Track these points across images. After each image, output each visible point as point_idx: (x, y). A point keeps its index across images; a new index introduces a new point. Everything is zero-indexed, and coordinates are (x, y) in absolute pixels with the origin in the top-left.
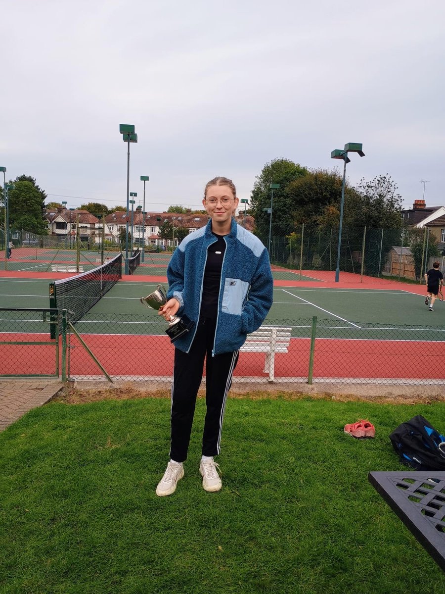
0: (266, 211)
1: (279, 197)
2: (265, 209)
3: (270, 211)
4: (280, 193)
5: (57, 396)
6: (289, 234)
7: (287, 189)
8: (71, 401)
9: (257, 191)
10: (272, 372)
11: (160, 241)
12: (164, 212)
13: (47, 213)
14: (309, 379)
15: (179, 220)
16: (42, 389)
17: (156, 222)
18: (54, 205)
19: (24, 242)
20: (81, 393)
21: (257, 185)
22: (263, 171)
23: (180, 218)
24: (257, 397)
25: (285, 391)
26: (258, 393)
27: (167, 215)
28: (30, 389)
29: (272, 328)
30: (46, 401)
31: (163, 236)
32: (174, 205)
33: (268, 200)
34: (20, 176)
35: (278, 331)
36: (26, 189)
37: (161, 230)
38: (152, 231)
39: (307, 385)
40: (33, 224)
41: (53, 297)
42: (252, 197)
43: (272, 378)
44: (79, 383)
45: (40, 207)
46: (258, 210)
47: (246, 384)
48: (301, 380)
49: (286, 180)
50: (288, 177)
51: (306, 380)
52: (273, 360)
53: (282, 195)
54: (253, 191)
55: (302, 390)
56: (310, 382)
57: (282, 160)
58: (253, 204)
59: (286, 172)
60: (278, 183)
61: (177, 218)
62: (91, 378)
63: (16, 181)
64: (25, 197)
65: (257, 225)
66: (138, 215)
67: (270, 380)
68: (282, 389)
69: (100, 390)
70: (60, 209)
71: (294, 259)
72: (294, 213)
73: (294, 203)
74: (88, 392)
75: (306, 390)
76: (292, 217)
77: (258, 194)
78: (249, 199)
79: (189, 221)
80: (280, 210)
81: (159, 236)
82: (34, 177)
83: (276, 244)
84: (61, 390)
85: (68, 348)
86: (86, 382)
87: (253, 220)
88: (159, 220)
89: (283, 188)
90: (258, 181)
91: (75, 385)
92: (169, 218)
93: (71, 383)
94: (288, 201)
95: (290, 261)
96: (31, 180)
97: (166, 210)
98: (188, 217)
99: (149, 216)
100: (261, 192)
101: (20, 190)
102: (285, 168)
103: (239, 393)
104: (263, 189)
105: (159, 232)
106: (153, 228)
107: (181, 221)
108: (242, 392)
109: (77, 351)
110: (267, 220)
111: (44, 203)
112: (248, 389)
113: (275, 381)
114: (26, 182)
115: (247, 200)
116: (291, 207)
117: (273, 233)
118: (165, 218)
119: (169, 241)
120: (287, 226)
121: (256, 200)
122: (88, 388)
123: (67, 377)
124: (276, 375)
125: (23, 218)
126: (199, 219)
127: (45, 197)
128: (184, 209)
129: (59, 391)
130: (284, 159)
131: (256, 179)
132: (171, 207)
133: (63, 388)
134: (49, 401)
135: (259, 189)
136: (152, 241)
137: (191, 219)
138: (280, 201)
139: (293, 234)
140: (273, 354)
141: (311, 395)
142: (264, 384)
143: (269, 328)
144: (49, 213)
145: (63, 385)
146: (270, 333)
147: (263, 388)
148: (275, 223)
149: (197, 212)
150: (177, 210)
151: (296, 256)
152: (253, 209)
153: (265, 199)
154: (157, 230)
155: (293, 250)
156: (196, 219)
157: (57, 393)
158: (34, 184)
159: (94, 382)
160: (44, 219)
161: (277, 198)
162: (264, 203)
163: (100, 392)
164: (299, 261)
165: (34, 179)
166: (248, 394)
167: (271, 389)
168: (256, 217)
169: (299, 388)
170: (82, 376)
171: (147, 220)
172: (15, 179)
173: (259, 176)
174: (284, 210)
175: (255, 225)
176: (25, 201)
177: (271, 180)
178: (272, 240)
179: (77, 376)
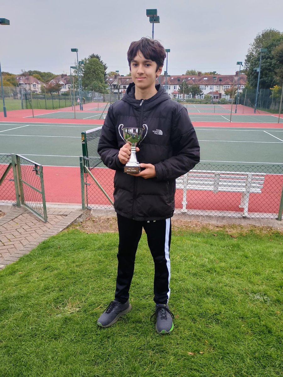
0: (256, 70)
1: (267, 59)
2: (255, 69)
3: (258, 70)
4: (267, 56)
5: (75, 222)
6: (272, 87)
7: (273, 53)
8: (85, 226)
9: (249, 56)
10: (246, 209)
11: (180, 95)
12: (183, 75)
13: (108, 79)
14: (279, 216)
15: (193, 80)
16: (67, 215)
17: (177, 82)
18: (112, 73)
19: (94, 98)
20: (94, 219)
21: (250, 51)
22: (255, 40)
23: (193, 79)
24: (232, 229)
25: (257, 225)
26: (233, 227)
27: (185, 77)
28: (58, 215)
29: (247, 173)
30: (65, 227)
31: (181, 92)
32: (190, 70)
33: (257, 62)
34: (91, 55)
35: (253, 175)
36: (95, 63)
37: (180, 88)
38: (175, 89)
39: (276, 221)
40: (99, 87)
41: (84, 143)
42: (246, 60)
43: (246, 214)
44: (94, 210)
45: (103, 75)
46: (250, 70)
47: (223, 218)
48: (272, 217)
49: (273, 45)
50: (275, 43)
51: (277, 217)
52: (248, 200)
53: (269, 57)
54: (247, 56)
55: (271, 226)
56: (279, 219)
57: (271, 30)
58: (246, 65)
59: (273, 39)
60: (266, 48)
61: (191, 79)
62: (103, 207)
63: (89, 59)
64: (95, 69)
65: (249, 81)
66: (165, 78)
67: (244, 216)
68: (254, 223)
69: (108, 217)
70: (116, 76)
71: (275, 105)
72: (277, 71)
73: (278, 63)
74: (99, 219)
75: (276, 225)
76: (276, 73)
77: (250, 58)
78: (244, 62)
79: (200, 80)
80: (267, 69)
81: (179, 92)
82: (99, 55)
83: (262, 95)
84: (80, 217)
85: (85, 185)
86: (99, 210)
87: (246, 78)
88: (179, 80)
89: (270, 52)
90: (251, 47)
91: (92, 212)
92: (187, 78)
93: (89, 211)
94: (274, 62)
95: (272, 107)
96: (97, 57)
97: (185, 73)
98: (200, 78)
99: (172, 78)
100: (253, 56)
101: (91, 64)
102: (273, 36)
103: (217, 225)
104: (254, 53)
105: (179, 89)
106: (175, 86)
107: (194, 81)
108: (220, 224)
109: (92, 187)
110: (256, 77)
111: (106, 72)
112: (224, 222)
113: (248, 216)
114: (95, 59)
115: (241, 63)
116: (276, 66)
117: (260, 86)
118: (183, 79)
119: (186, 95)
120: (271, 81)
121: (249, 62)
122: (100, 215)
123: (86, 206)
124: (250, 210)
125: (93, 83)
126: (207, 79)
127: (107, 68)
128: (197, 72)
129: (78, 218)
130: (272, 29)
131: (250, 46)
132: (188, 71)
133: (82, 215)
134: (68, 227)
135: (252, 53)
136: (174, 96)
137: (202, 78)
138: (267, 62)
139: (276, 87)
140: (248, 195)
141: (280, 231)
142: (239, 218)
143: (245, 173)
144: (109, 79)
145: (82, 212)
146: (246, 177)
147: (237, 222)
148: (262, 79)
149: (206, 74)
150: (192, 73)
151: (277, 103)
152: (246, 69)
153: (256, 61)
154: (178, 87)
155: (275, 99)
156: (205, 79)
157: (75, 220)
158: (99, 59)
159: (105, 211)
160: (106, 83)
161: (265, 60)
162: (254, 64)
163: (108, 219)
164: (279, 108)
165: (100, 57)
166: (224, 227)
167: (244, 223)
168: (248, 75)
169: (269, 223)
170: (97, 206)
171: (171, 81)
172: (88, 57)
173: (252, 44)
174: (270, 69)
175: (247, 82)
176: (94, 72)
177: (261, 46)
178: (259, 92)
179: (93, 205)
